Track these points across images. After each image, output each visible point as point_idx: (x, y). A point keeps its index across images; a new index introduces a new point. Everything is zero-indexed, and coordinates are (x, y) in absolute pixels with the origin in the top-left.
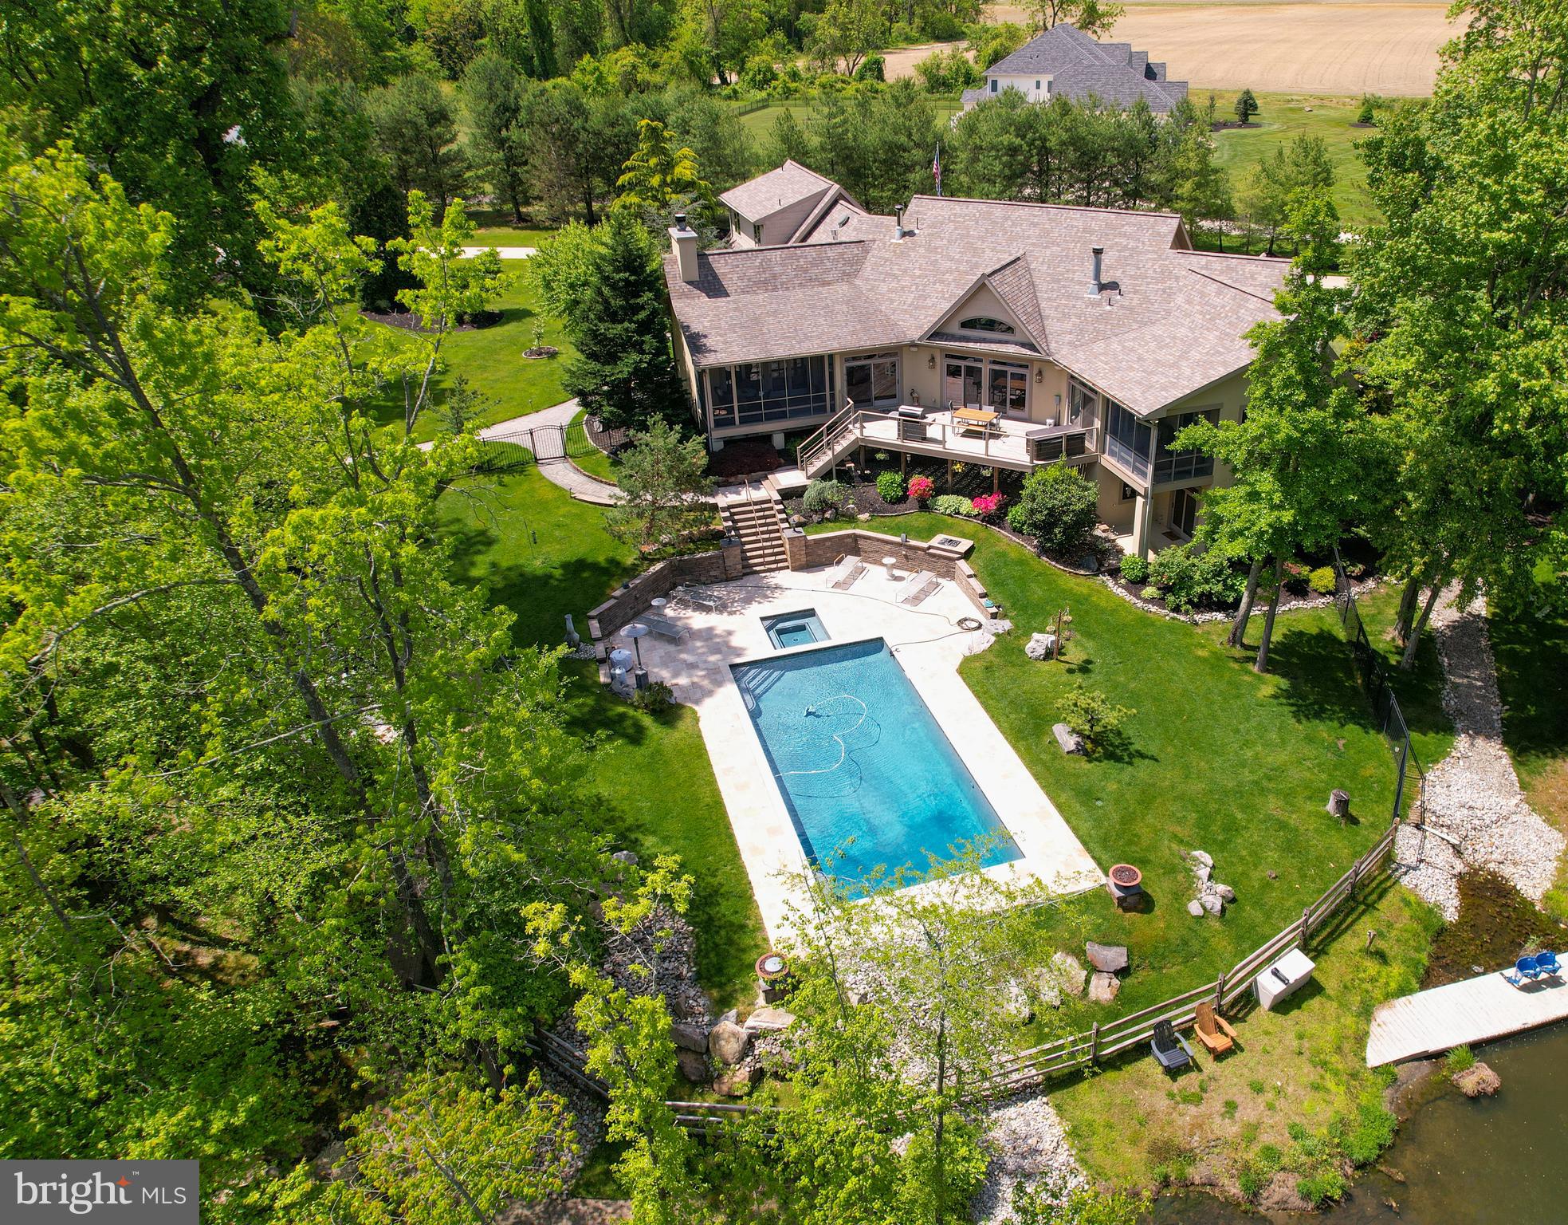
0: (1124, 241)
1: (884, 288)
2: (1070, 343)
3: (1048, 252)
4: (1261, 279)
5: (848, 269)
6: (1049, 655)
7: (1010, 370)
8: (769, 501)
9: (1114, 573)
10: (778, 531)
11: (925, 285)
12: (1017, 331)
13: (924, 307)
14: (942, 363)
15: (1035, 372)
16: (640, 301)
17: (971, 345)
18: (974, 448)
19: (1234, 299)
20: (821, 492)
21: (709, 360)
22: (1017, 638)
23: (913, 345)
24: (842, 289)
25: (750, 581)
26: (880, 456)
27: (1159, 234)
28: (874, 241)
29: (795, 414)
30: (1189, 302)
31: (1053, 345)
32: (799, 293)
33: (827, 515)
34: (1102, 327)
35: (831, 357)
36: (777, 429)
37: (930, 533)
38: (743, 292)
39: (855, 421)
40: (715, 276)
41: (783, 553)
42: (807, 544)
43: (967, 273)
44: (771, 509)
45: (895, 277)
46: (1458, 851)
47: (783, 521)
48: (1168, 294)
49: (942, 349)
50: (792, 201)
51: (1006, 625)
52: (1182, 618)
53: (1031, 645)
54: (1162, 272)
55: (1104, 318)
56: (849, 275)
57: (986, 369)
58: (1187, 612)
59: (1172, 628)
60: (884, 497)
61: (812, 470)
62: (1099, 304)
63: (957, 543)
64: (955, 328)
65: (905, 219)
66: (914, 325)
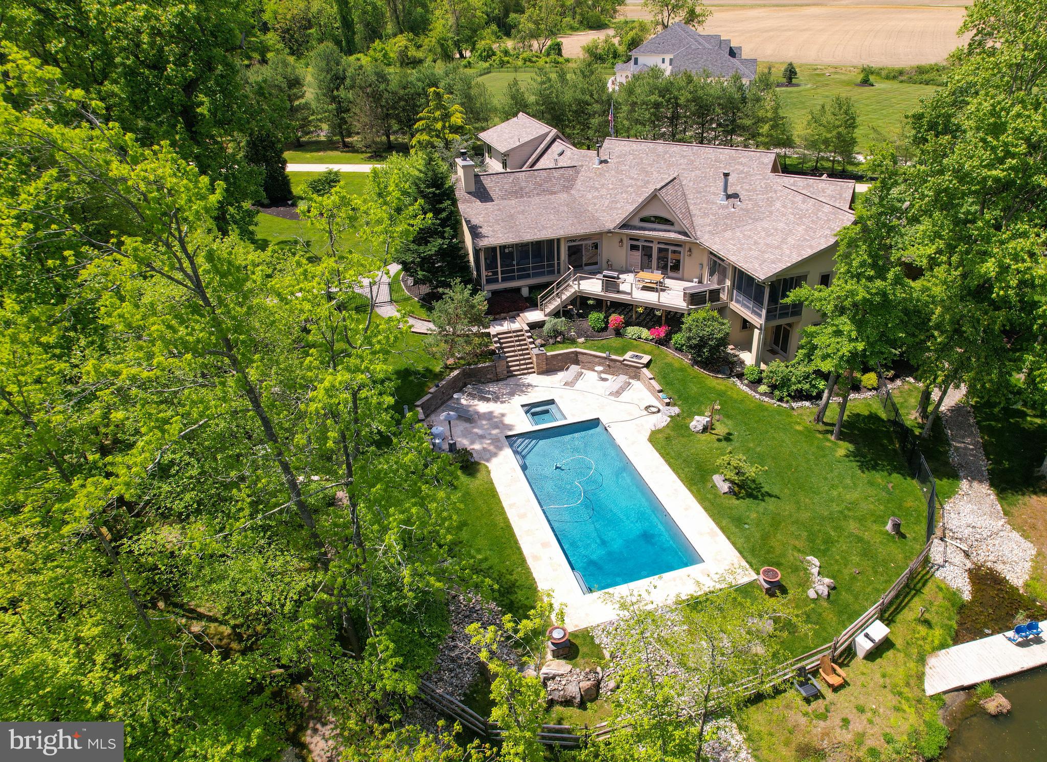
0: (741, 168)
1: (589, 196)
2: (709, 232)
3: (693, 174)
4: (828, 192)
5: (566, 184)
6: (705, 429)
7: (671, 248)
8: (521, 331)
9: (740, 376)
10: (527, 349)
11: (616, 195)
12: (676, 224)
13: (616, 208)
14: (627, 243)
15: (687, 249)
16: (443, 206)
17: (646, 232)
18: (650, 298)
19: (814, 205)
20: (556, 324)
21: (484, 243)
22: (684, 418)
23: (609, 232)
24: (563, 196)
25: (511, 381)
26: (591, 302)
27: (763, 163)
28: (582, 166)
29: (536, 275)
30: (784, 206)
31: (699, 233)
32: (536, 200)
33: (558, 339)
34: (729, 222)
35: (559, 240)
36: (523, 285)
37: (623, 351)
38: (502, 199)
39: (575, 280)
40: (485, 189)
41: (531, 363)
42: (547, 358)
43: (642, 187)
44: (523, 335)
45: (597, 189)
46: (967, 555)
47: (531, 343)
48: (770, 202)
49: (627, 235)
50: (527, 140)
51: (675, 410)
52: (784, 405)
53: (693, 424)
54: (766, 187)
55: (729, 216)
56: (567, 187)
57: (655, 247)
58: (787, 402)
59: (779, 412)
60: (593, 328)
61: (548, 310)
62: (727, 207)
63: (641, 358)
64: (636, 222)
65: (601, 151)
66: (611, 219)
